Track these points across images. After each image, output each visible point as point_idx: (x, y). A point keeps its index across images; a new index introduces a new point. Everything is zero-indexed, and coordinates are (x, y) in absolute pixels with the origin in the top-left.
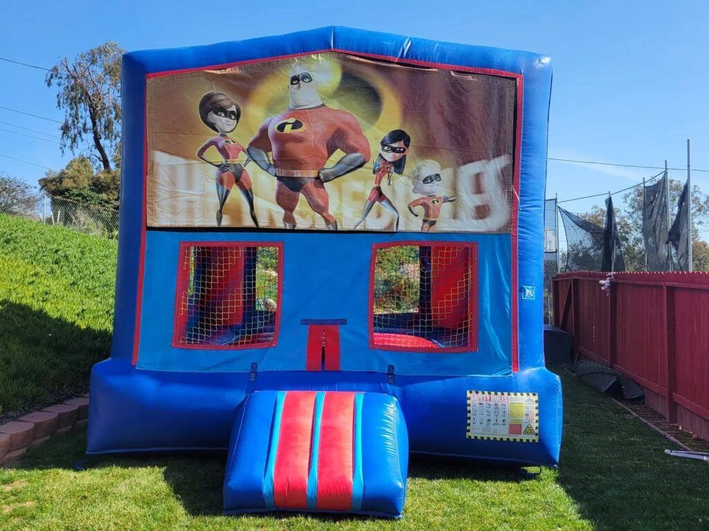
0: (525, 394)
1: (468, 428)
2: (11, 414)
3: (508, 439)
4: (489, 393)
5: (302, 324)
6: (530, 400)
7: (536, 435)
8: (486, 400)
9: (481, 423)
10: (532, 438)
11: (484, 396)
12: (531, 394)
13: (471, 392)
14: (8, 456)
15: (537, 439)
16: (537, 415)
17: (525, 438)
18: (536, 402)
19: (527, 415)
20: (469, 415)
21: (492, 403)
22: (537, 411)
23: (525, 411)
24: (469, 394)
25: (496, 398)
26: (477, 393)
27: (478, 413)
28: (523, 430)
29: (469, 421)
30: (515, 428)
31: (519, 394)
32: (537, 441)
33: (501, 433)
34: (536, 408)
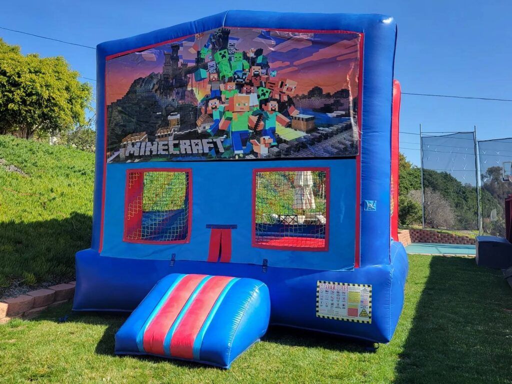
0: (361, 285)
1: (317, 309)
2: (44, 284)
3: (348, 320)
4: (334, 283)
5: (207, 227)
6: (365, 290)
7: (370, 318)
8: (331, 288)
9: (327, 306)
10: (367, 320)
11: (330, 285)
12: (366, 286)
13: (320, 282)
14: (30, 311)
15: (370, 321)
16: (370, 302)
17: (361, 319)
18: (370, 292)
19: (362, 302)
20: (317, 299)
21: (335, 291)
22: (370, 299)
23: (360, 298)
24: (318, 284)
25: (338, 287)
26: (325, 283)
27: (324, 298)
28: (359, 314)
29: (317, 304)
30: (353, 311)
31: (356, 285)
32: (370, 323)
33: (342, 314)
34: (370, 297)
